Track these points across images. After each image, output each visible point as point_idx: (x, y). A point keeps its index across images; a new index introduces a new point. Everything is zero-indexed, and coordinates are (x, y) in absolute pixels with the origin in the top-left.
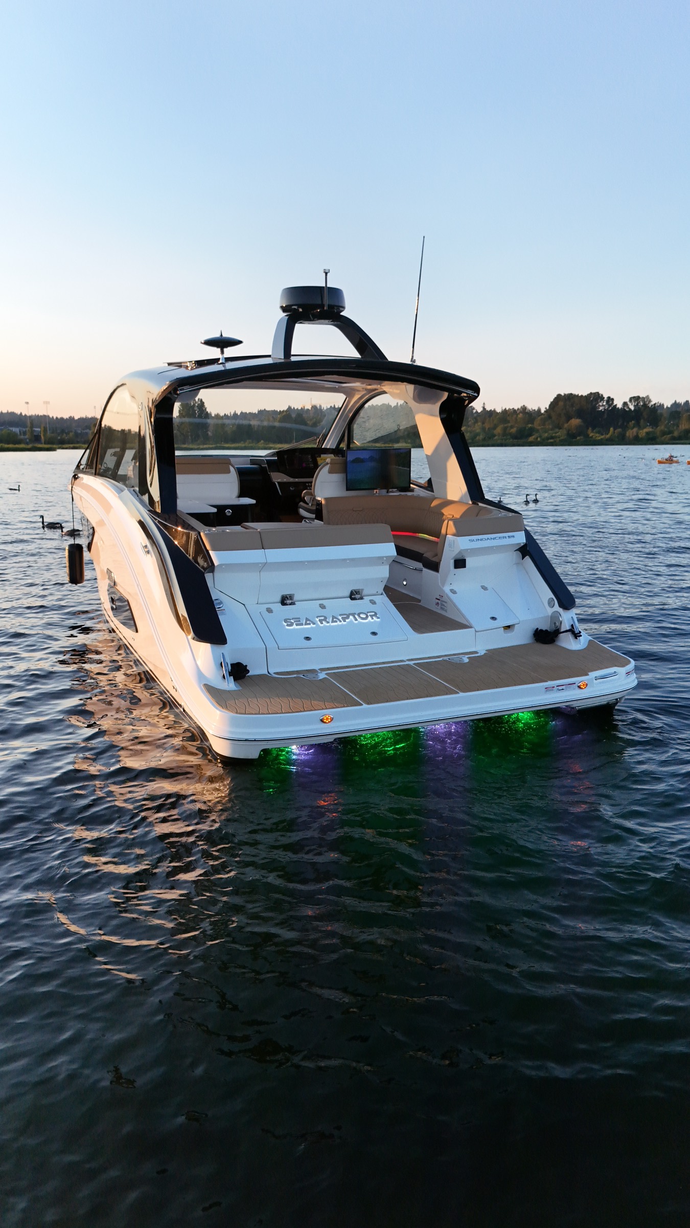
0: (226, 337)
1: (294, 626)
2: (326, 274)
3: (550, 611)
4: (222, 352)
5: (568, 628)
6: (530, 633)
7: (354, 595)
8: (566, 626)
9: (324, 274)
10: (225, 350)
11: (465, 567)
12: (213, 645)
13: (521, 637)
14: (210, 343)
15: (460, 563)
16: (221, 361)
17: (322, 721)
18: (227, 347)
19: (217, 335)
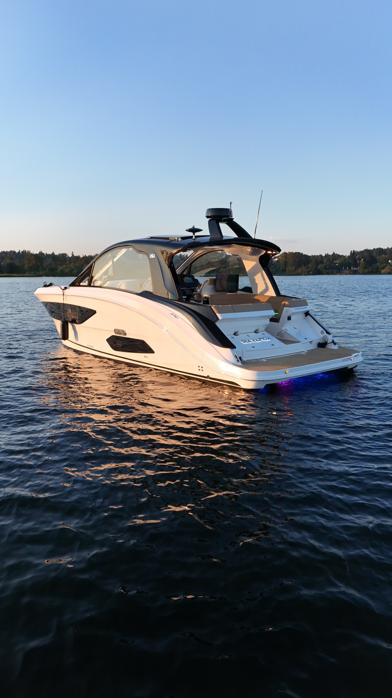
0: (196, 228)
1: (246, 343)
2: (231, 204)
3: (322, 336)
4: (194, 234)
5: (331, 341)
6: (316, 345)
7: (256, 332)
8: (330, 340)
9: (230, 204)
10: (195, 233)
11: (291, 320)
12: (231, 349)
13: (314, 346)
14: (190, 230)
15: (289, 318)
16: (193, 238)
17: (286, 373)
18: (196, 232)
19: (191, 227)
